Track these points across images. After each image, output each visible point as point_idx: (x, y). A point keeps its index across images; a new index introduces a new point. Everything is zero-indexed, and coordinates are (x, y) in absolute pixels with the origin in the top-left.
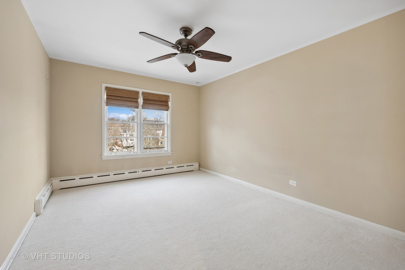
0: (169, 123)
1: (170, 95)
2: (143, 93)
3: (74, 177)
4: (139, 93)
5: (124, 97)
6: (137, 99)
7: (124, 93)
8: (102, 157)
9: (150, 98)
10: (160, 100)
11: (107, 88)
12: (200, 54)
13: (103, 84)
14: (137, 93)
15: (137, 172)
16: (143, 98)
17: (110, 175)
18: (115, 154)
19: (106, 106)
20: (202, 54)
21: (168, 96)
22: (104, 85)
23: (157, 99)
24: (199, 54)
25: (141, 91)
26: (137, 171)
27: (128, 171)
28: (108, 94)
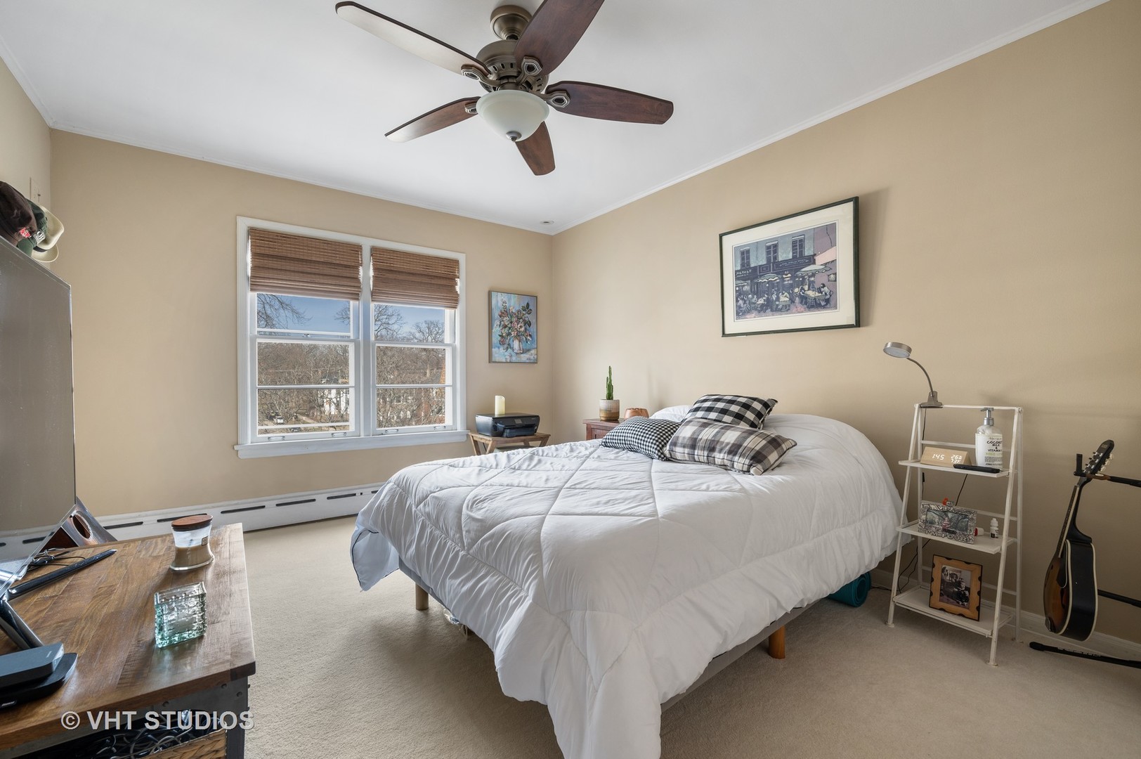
0: (458, 343)
1: (461, 258)
2: (375, 251)
3: (139, 516)
4: (361, 249)
5: (311, 261)
6: (356, 268)
7: (312, 247)
8: (237, 451)
9: (398, 265)
10: (431, 274)
11: (253, 233)
12: (563, 96)
13: (240, 219)
14: (357, 249)
15: (355, 495)
16: (373, 265)
17: (264, 507)
18: (284, 440)
19: (252, 290)
20: (568, 94)
21: (456, 262)
22: (244, 224)
23: (419, 269)
24: (558, 95)
25: (367, 244)
26: (358, 492)
27: (327, 493)
28: (258, 251)
